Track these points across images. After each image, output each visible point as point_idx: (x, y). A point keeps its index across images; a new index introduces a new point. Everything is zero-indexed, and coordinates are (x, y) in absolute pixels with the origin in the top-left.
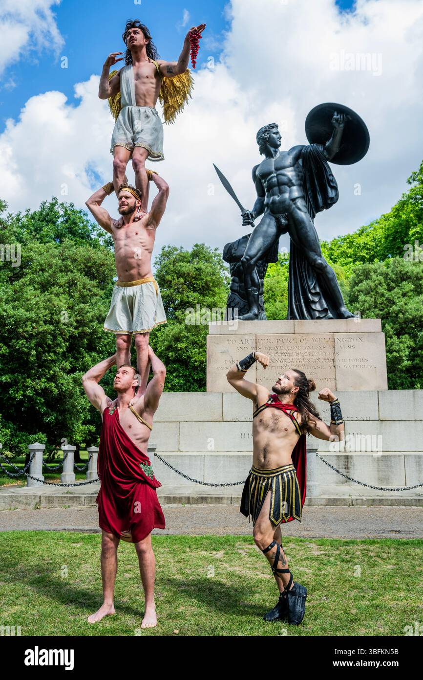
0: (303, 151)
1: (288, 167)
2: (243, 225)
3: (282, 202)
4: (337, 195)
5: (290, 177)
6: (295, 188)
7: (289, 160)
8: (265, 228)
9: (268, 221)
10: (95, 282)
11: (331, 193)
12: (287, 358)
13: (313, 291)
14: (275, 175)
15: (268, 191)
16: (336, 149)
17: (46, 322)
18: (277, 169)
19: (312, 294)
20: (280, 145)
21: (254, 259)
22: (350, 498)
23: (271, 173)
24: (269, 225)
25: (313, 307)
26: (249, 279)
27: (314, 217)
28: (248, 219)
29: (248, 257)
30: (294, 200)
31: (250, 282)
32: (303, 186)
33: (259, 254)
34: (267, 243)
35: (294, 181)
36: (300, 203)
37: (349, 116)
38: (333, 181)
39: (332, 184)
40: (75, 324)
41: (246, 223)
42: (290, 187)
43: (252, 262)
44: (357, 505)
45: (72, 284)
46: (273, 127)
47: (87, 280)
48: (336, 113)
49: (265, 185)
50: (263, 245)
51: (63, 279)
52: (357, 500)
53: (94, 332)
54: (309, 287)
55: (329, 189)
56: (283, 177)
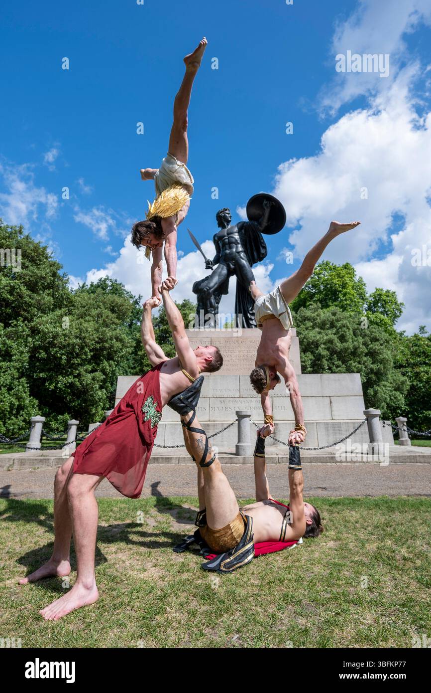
0: (245, 225)
1: (235, 233)
2: (206, 268)
3: (231, 254)
4: (266, 252)
5: (236, 238)
6: (240, 245)
7: (236, 229)
8: (220, 270)
9: (222, 266)
10: (115, 315)
11: (263, 251)
12: (232, 354)
13: (251, 312)
14: (227, 237)
15: (223, 248)
16: (265, 224)
17: (76, 337)
18: (228, 234)
19: (250, 314)
20: (230, 221)
21: (212, 289)
22: (277, 456)
23: (224, 236)
24: (222, 269)
25: (251, 322)
26: (208, 302)
27: (251, 266)
28: (209, 265)
29: (208, 288)
30: (239, 253)
31: (209, 305)
32: (244, 245)
33: (216, 286)
34: (220, 280)
35: (239, 241)
36: (242, 255)
37: (273, 203)
38: (264, 243)
39: (263, 245)
40: (97, 339)
41: (208, 267)
42: (236, 244)
43: (211, 291)
44: (283, 462)
45: (100, 315)
46: (227, 210)
47: (110, 313)
48: (265, 200)
49: (221, 245)
50: (219, 280)
51: (94, 312)
52: (282, 458)
53: (112, 347)
54: (248, 309)
55: (261, 248)
56: (232, 239)
